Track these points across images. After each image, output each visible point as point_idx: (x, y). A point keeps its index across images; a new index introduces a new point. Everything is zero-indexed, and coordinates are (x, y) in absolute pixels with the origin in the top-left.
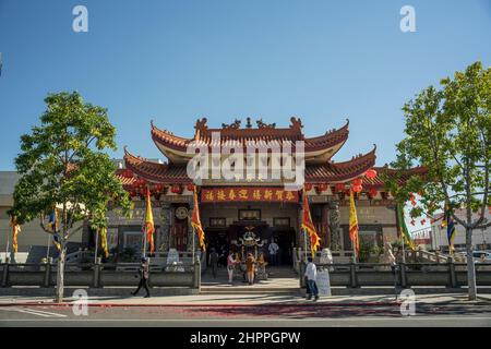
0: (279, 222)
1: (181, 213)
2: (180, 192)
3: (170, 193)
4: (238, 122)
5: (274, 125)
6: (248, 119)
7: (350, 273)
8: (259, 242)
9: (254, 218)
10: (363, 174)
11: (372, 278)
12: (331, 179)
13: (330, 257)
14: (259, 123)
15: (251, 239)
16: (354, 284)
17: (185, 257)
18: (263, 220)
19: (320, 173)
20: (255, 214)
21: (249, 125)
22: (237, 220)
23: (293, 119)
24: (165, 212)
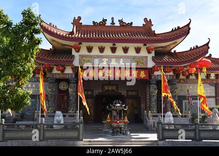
0: (130, 93)
1: (63, 86)
2: (63, 71)
3: (55, 71)
4: (105, 21)
5: (132, 23)
6: (113, 18)
7: (194, 130)
8: (125, 107)
9: (113, 91)
10: (198, 60)
11: (211, 134)
12: (174, 63)
13: (172, 118)
14: (121, 21)
15: (118, 105)
16: (198, 139)
17: (67, 117)
18: (119, 92)
19: (166, 58)
20: (114, 88)
21: (113, 23)
22: (101, 91)
23: (145, 20)
24: (51, 85)
